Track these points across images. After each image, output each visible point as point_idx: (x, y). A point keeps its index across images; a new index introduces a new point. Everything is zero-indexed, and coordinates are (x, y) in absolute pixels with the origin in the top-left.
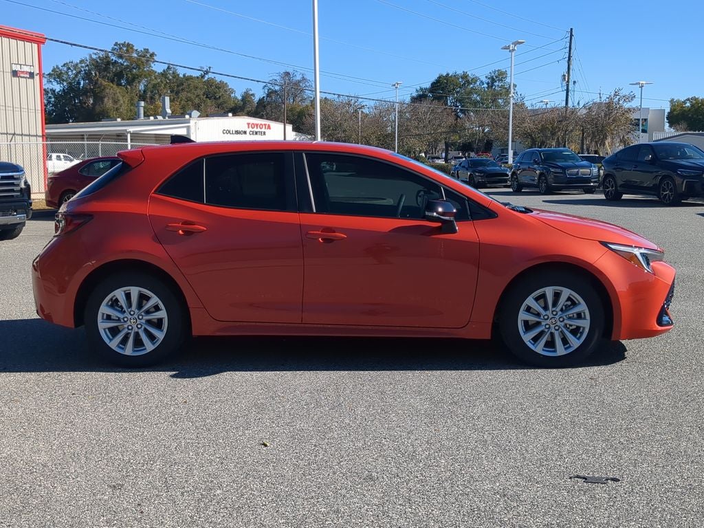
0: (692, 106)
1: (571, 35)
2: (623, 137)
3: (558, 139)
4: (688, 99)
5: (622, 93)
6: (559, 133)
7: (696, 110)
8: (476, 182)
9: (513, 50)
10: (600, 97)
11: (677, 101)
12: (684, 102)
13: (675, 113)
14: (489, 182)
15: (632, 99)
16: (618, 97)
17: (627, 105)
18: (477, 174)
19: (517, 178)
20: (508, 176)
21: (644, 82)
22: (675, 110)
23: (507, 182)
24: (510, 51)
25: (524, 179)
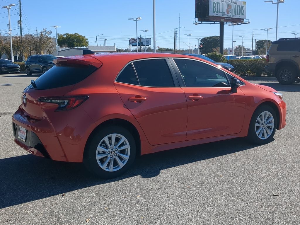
0: (67, 37)
1: (20, 3)
2: (49, 50)
3: (21, 51)
4: (65, 34)
5: (47, 30)
6: (21, 48)
7: (69, 39)
8: (3, 71)
9: (10, 8)
10: (37, 32)
11: (61, 34)
12: (63, 35)
13: (60, 40)
14: (10, 71)
15: (51, 34)
16: (45, 32)
17: (49, 36)
18: (3, 67)
19: (29, 68)
20: (18, 68)
21: (57, 26)
22: (60, 38)
23: (18, 71)
24: (7, 9)
25: (32, 69)
